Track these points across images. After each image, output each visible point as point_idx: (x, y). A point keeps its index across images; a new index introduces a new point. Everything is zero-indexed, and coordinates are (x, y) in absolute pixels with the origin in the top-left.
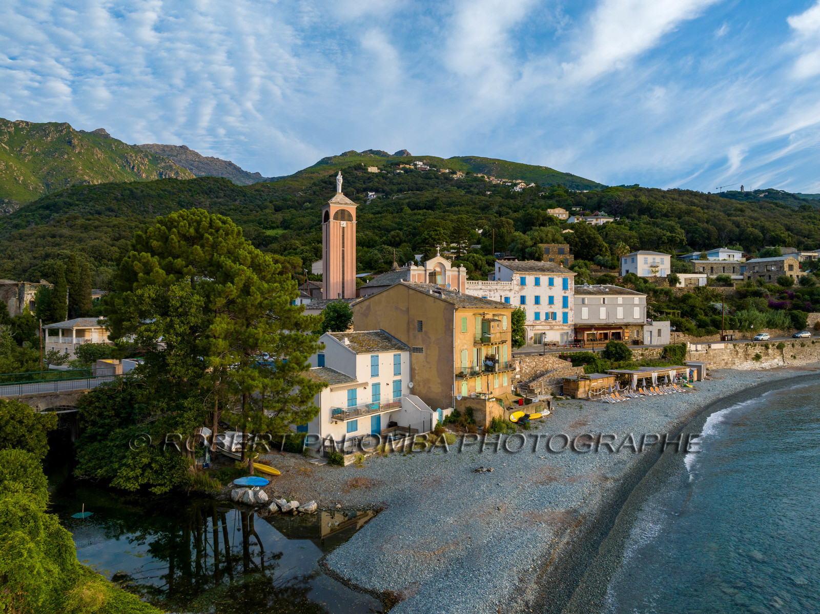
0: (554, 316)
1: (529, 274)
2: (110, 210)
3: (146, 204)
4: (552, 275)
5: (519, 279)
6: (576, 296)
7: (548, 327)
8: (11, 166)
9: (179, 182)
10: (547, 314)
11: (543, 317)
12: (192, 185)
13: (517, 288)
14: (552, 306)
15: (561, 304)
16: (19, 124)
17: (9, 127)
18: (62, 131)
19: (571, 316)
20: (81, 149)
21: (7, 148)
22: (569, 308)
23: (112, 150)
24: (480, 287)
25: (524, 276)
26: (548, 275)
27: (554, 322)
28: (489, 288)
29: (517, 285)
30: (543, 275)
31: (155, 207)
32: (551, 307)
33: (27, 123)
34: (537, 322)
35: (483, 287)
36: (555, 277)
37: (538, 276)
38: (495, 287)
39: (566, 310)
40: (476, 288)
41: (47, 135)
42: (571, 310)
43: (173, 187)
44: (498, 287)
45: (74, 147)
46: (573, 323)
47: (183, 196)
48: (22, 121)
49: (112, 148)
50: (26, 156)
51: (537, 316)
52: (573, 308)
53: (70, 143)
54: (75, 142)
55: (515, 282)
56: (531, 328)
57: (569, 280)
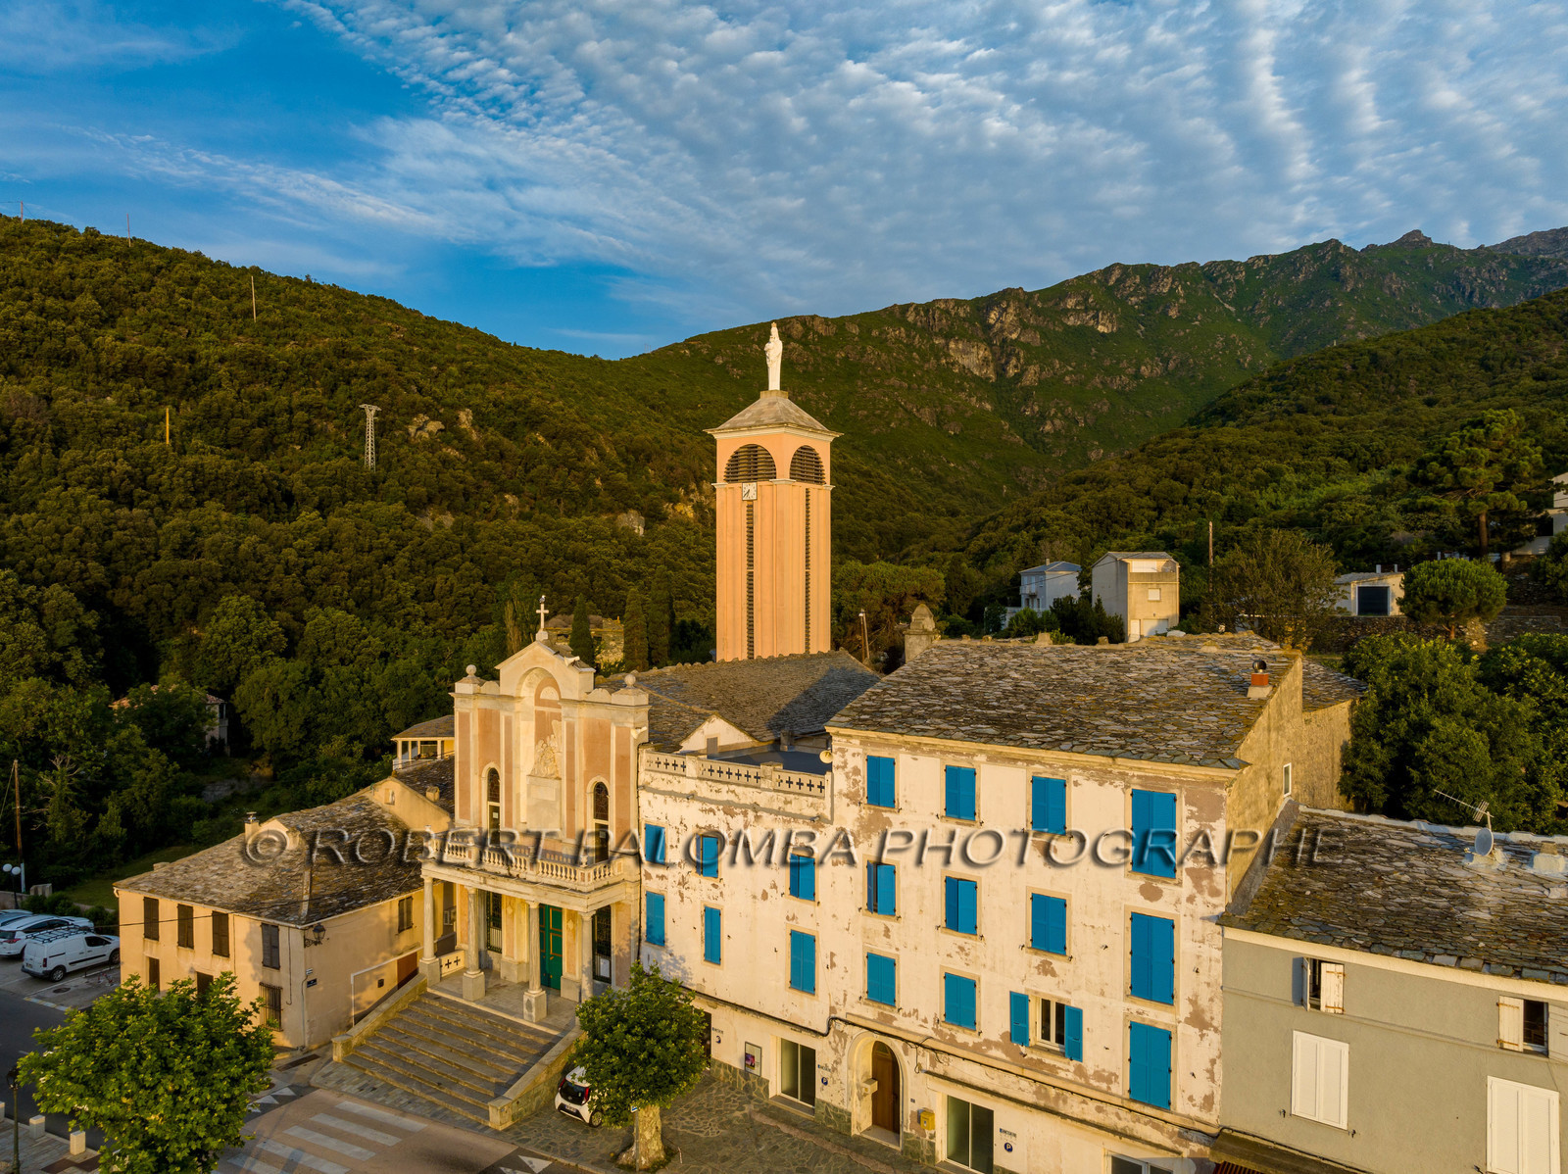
0: (1064, 1025)
1: (915, 749)
2: (1325, 400)
3: (1402, 378)
4: (1053, 762)
5: (861, 764)
6: (1232, 934)
7: (1026, 1091)
8: (1234, 340)
9: (1490, 317)
10: (1018, 1004)
11: (994, 1018)
12: (1524, 316)
13: (849, 816)
14: (1057, 963)
15: (1117, 967)
16: (1253, 264)
17: (1236, 274)
18: (1323, 258)
19: (1201, 1065)
20: (1356, 283)
21: (1233, 309)
22: (1184, 1008)
23: (1428, 268)
24: (688, 786)
25: (884, 753)
26: (1029, 761)
27: (1066, 1068)
28: (724, 796)
29: (853, 798)
30: (993, 759)
31: (1422, 381)
32: (1046, 969)
33: (1266, 258)
34: (963, 1036)
35: (704, 789)
36: (1075, 776)
37: (962, 763)
38: (747, 795)
39: (1155, 1015)
40: (677, 789)
41: (1296, 272)
42: (1198, 1020)
43: (1474, 330)
44: (763, 799)
45: (1344, 282)
46: (1213, 1119)
47: (1495, 346)
48: (1258, 257)
49: (1427, 265)
50: (1261, 316)
51: (960, 998)
52: (1215, 1012)
53: (1336, 276)
54: (1347, 271)
55: (839, 781)
56: (926, 1061)
57: (1183, 809)
